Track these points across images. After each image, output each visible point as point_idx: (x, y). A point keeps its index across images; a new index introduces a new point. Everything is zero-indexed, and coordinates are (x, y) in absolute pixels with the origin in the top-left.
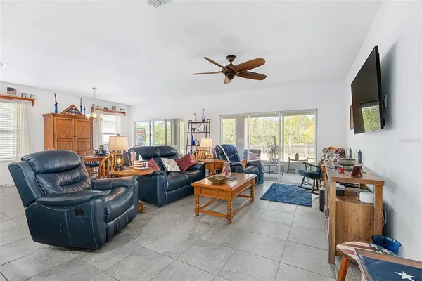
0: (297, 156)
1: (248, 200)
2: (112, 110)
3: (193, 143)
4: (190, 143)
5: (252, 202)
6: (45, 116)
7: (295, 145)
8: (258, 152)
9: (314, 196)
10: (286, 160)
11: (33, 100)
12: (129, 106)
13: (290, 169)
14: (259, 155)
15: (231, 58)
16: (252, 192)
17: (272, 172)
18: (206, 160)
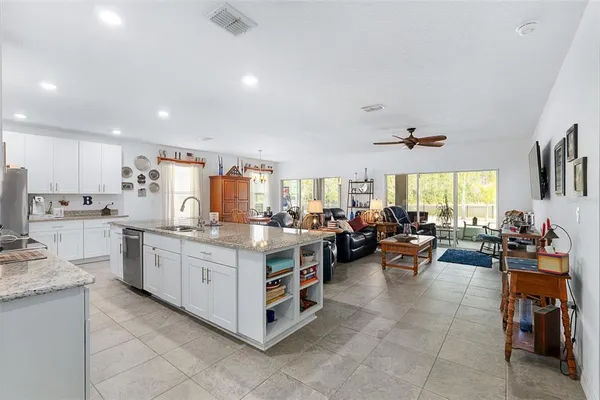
0: (475, 220)
1: (427, 261)
2: (261, 169)
3: (354, 205)
4: (350, 205)
5: (430, 262)
6: (211, 178)
7: (470, 204)
8: (424, 215)
9: (494, 260)
10: (461, 224)
11: (203, 164)
12: (276, 163)
13: (465, 235)
14: (426, 219)
15: (412, 130)
16: (430, 253)
17: (445, 238)
18: (378, 222)
